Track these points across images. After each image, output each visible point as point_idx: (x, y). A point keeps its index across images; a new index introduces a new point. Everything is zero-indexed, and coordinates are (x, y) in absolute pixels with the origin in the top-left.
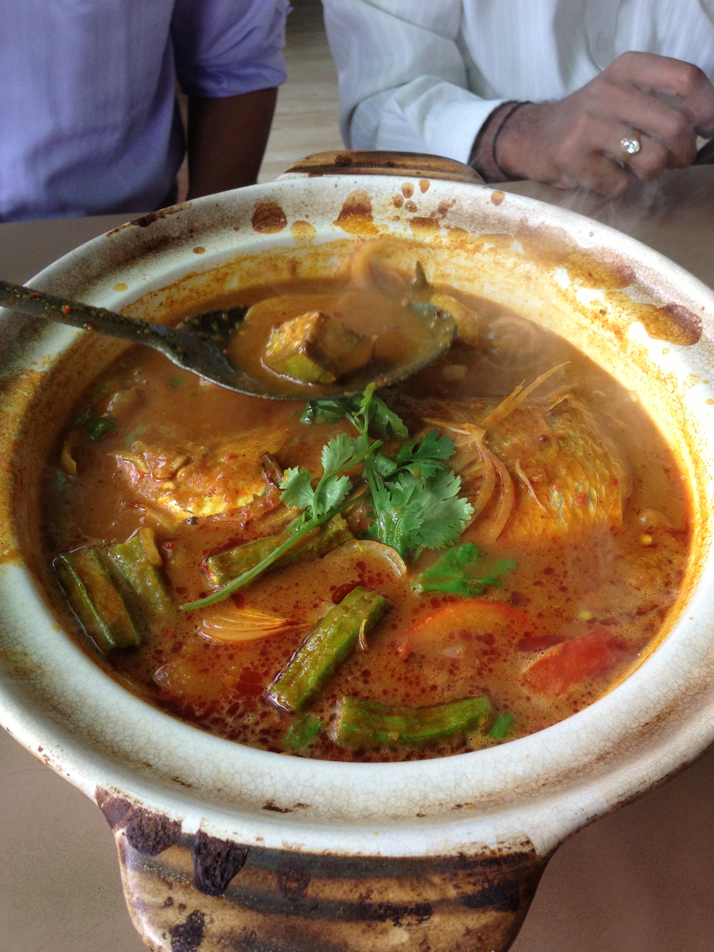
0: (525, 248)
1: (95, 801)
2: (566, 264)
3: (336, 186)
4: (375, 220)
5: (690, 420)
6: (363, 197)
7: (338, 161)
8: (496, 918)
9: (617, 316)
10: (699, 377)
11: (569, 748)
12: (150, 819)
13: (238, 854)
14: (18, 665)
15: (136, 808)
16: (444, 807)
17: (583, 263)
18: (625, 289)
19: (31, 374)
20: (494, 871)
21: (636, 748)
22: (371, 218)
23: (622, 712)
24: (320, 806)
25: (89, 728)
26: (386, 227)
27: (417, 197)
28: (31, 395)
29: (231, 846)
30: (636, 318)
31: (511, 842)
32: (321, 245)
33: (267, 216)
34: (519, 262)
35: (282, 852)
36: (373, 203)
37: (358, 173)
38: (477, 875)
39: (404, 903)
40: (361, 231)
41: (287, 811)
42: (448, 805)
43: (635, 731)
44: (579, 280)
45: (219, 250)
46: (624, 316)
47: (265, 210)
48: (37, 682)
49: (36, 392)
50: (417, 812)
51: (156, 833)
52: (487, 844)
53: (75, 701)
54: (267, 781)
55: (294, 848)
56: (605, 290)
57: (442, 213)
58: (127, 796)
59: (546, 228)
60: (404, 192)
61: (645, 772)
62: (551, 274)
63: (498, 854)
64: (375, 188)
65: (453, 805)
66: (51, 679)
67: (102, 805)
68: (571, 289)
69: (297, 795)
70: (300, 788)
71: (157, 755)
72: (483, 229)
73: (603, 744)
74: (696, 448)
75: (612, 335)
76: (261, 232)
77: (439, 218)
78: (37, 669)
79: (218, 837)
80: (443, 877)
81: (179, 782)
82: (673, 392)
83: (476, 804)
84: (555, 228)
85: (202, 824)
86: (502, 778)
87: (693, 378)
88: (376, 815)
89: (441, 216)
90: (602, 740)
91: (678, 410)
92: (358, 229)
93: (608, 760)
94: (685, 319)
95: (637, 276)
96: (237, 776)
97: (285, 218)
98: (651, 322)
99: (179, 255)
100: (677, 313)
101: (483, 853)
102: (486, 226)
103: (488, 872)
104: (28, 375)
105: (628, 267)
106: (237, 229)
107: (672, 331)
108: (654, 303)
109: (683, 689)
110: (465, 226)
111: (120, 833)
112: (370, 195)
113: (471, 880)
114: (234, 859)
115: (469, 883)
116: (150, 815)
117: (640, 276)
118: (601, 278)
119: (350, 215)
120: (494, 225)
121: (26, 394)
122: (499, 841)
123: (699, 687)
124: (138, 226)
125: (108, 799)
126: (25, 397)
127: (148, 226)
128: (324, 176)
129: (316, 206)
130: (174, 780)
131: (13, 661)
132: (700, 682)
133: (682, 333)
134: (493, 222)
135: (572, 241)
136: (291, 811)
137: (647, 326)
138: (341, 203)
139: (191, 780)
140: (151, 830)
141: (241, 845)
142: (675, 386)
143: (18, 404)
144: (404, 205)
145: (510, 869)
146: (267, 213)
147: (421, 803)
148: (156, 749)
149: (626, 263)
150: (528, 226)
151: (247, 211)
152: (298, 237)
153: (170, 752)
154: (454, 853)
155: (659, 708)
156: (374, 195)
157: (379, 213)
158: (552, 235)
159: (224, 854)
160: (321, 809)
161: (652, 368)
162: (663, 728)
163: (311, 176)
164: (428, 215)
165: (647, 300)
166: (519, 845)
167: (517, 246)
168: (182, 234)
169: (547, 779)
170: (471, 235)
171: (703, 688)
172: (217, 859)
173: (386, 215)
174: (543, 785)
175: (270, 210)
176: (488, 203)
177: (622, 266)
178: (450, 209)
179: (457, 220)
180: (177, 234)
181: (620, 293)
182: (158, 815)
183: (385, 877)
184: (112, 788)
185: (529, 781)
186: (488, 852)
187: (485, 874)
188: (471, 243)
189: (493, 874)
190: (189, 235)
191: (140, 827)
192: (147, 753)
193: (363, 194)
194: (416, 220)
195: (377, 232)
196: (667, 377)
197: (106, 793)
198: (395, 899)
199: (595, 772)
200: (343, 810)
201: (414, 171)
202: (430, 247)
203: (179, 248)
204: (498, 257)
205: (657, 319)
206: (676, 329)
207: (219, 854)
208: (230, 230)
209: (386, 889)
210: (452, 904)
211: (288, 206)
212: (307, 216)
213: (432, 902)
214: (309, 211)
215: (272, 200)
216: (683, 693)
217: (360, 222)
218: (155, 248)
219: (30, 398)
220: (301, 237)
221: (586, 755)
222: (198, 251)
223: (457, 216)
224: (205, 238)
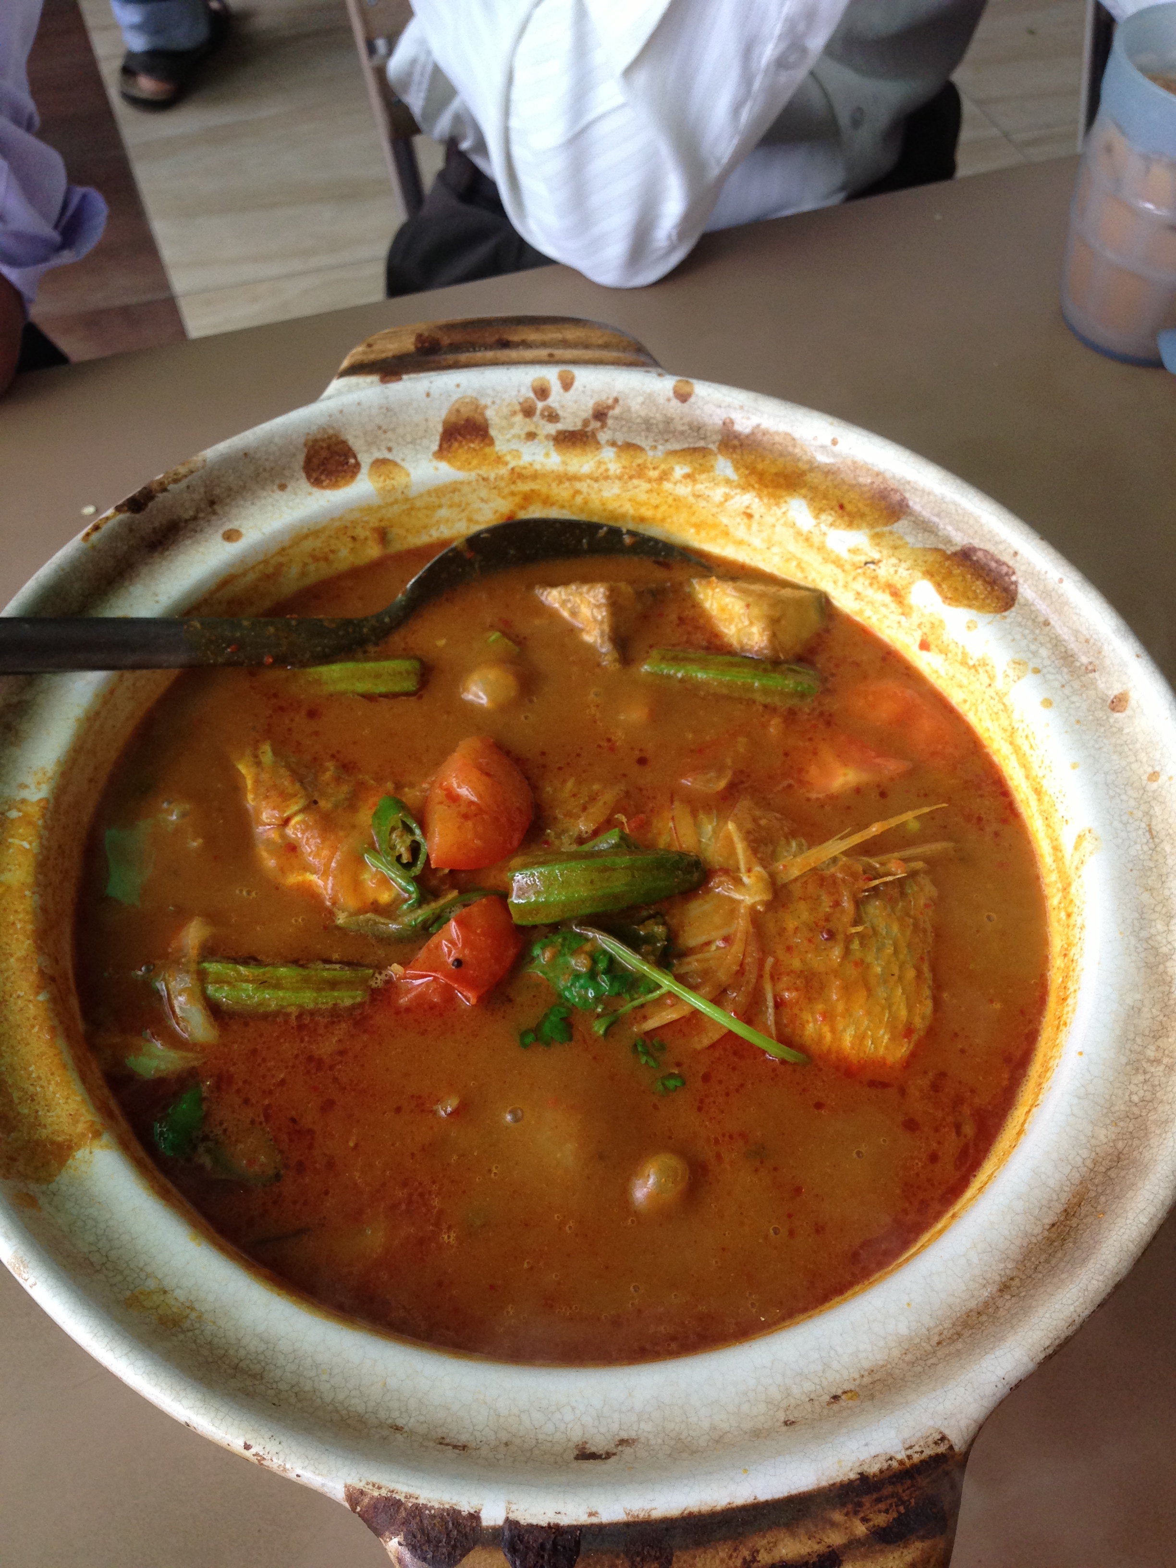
0: (737, 469)
1: (347, 1505)
2: (804, 491)
3: (428, 395)
4: (497, 443)
5: (1020, 730)
6: (473, 407)
7: (419, 345)
8: (922, 1550)
9: (892, 570)
10: (1025, 664)
11: (960, 1280)
12: (433, 1517)
13: (568, 1540)
14: (160, 1312)
15: (410, 1505)
16: (816, 1403)
17: (827, 487)
18: (896, 525)
19: (24, 808)
20: (908, 1488)
21: (1047, 1266)
22: (491, 442)
23: (1017, 1214)
24: (651, 1436)
25: (296, 1389)
26: (517, 454)
27: (557, 398)
28: (34, 844)
29: (555, 1531)
30: (920, 575)
31: (922, 1444)
32: (421, 496)
33: (325, 458)
34: (732, 493)
35: (627, 1525)
36: (490, 413)
37: (456, 366)
38: (887, 1498)
39: (802, 1557)
40: (479, 466)
41: (608, 1455)
42: (821, 1399)
43: (1040, 1238)
44: (827, 518)
45: (264, 530)
46: (903, 572)
47: (322, 448)
48: (197, 1332)
49: (41, 837)
50: (782, 1419)
51: (448, 1535)
52: (892, 1454)
53: (260, 1350)
54: (569, 1417)
55: (641, 1516)
56: (867, 530)
57: (600, 420)
58: (393, 1491)
59: (764, 434)
60: (535, 392)
61: (1072, 1308)
62: (784, 510)
63: (908, 1463)
64: (490, 392)
65: (827, 1398)
66: (214, 1323)
67: (359, 1509)
68: (816, 531)
69: (615, 1427)
70: (616, 1416)
71: (403, 1410)
72: (667, 441)
73: (1002, 1266)
74: (1035, 771)
75: (887, 598)
76: (324, 488)
77: (597, 429)
78: (188, 1311)
79: (534, 1522)
80: (845, 1510)
81: (447, 1445)
82: (990, 685)
83: (857, 1389)
84: (777, 433)
85: (508, 1510)
86: (881, 1344)
87: (1017, 666)
88: (729, 1435)
89: (598, 424)
90: (1000, 1261)
91: (1000, 713)
92: (475, 462)
93: (1014, 1290)
94: (990, 570)
95: (911, 503)
96: (524, 1417)
97: (355, 457)
98: (944, 579)
99: (201, 550)
100: (977, 561)
101: (890, 1466)
102: (671, 435)
103: (900, 1491)
104: (19, 810)
105: (896, 491)
106: (282, 487)
107: (975, 591)
108: (941, 546)
109: (1089, 1163)
110: (638, 438)
111: (394, 1544)
112: (483, 402)
113: (882, 1506)
114: (564, 1547)
115: (880, 1511)
116: (433, 1512)
117: (916, 504)
118: (859, 510)
119: (456, 440)
120: (682, 433)
121: (26, 845)
122: (907, 1446)
123: (1109, 1158)
124: (128, 514)
125: (366, 1501)
126: (27, 850)
127: (143, 509)
128: (405, 377)
129: (400, 431)
130: (441, 1444)
131: (152, 1308)
132: (1111, 1150)
133: (990, 593)
134: (681, 428)
135: (805, 452)
136: (614, 1454)
137: (938, 585)
138: (438, 419)
139: (464, 1438)
140: (440, 1532)
141: (569, 1527)
142: (992, 678)
143: (20, 865)
144: (538, 412)
145: (928, 1480)
146: (324, 454)
147: (784, 1404)
148: (399, 1400)
149: (892, 484)
150: (734, 432)
151: (294, 455)
152: (383, 489)
153: (420, 1401)
154: (853, 1476)
155: (1064, 1197)
156: (489, 402)
157: (501, 429)
158: (774, 444)
159: (548, 1546)
160: (653, 1442)
161: (952, 647)
162: (1076, 1229)
163: (384, 380)
164: (579, 426)
165: (931, 542)
166: (933, 1446)
167: (724, 467)
168: (198, 510)
169: (941, 1334)
170: (651, 453)
171: (1116, 1159)
172: (542, 1553)
173: (513, 431)
174: (939, 1343)
175: (329, 447)
176: (669, 400)
177: (886, 489)
178: (611, 413)
179: (625, 429)
180: (191, 513)
181: (891, 533)
182: (443, 1510)
183: (770, 1528)
184: (368, 1484)
185: (918, 1340)
186: (895, 1464)
187: (897, 1493)
188: (654, 468)
189: (908, 1492)
190: (210, 510)
191: (422, 1530)
192: (389, 1409)
193: (472, 403)
194: (562, 437)
195: (506, 464)
196: (977, 663)
197: (362, 1493)
198: (790, 1556)
199: (1002, 1312)
200: (683, 1437)
201: (543, 353)
202: (591, 479)
203: (198, 535)
204: (699, 487)
205: (950, 574)
206: (979, 585)
207: (542, 1546)
208: (273, 491)
209: (775, 1544)
210: (863, 1545)
211: (356, 437)
212: (390, 449)
213: (839, 1547)
214: (390, 440)
215: (331, 432)
216: (1091, 1170)
217: (475, 450)
218: (161, 543)
219: (35, 851)
220: (388, 488)
221: (984, 1286)
222: (231, 536)
223: (624, 423)
224: (235, 511)
